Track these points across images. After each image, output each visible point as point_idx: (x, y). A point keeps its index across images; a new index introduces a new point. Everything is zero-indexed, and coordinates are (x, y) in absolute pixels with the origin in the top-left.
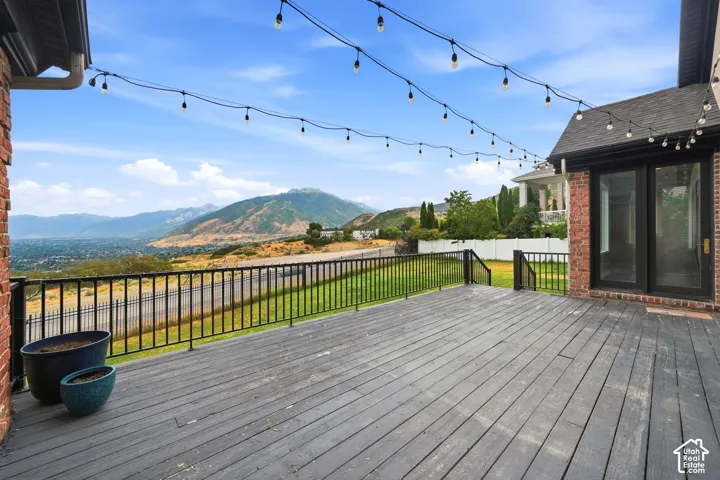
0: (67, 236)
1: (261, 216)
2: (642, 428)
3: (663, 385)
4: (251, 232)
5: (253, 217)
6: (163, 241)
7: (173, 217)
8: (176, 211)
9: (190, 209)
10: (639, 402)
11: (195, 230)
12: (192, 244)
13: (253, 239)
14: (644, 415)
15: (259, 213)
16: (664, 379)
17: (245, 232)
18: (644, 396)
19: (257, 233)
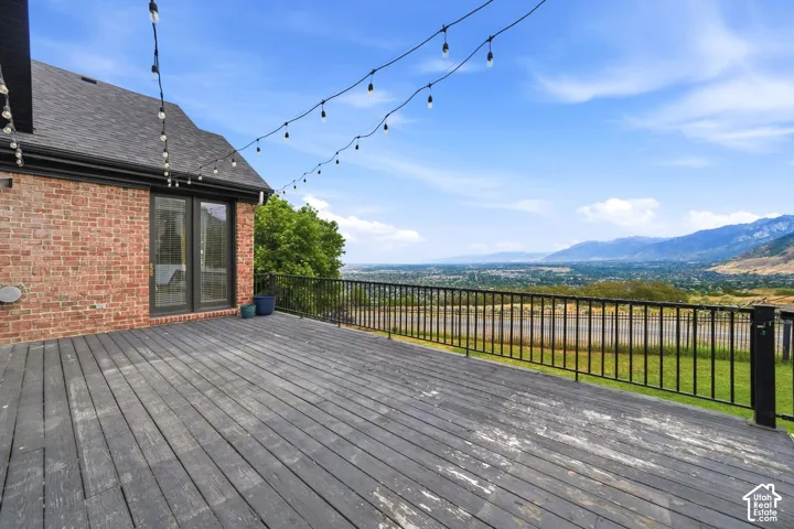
0: (621, 259)
2: (73, 397)
3: (62, 440)
10: (81, 410)
14: (74, 404)
16: (63, 449)
18: (79, 416)
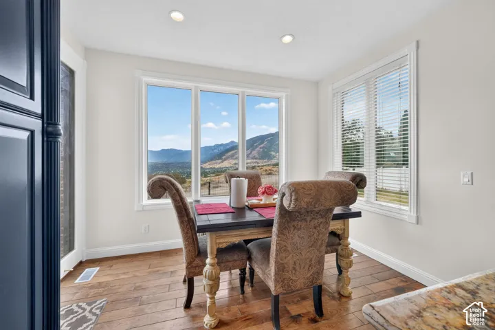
1: (263, 148)
4: (256, 159)
5: (258, 149)
6: (207, 164)
7: (213, 150)
8: (214, 146)
9: (222, 145)
11: (224, 157)
12: (222, 166)
13: (258, 163)
15: (262, 146)
17: (252, 158)
19: (260, 159)
